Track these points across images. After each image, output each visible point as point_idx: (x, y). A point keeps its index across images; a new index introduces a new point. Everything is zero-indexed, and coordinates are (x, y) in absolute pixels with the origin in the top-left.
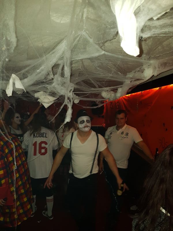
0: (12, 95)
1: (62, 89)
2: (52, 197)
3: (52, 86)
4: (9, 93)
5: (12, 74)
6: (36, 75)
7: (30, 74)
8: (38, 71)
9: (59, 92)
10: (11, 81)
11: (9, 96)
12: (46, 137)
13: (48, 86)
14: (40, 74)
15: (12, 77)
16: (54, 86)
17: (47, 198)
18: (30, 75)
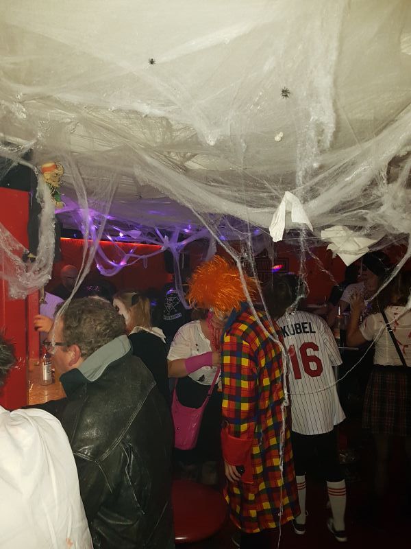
0: (283, 238)
1: (403, 218)
2: (340, 485)
3: (378, 212)
4: (277, 234)
5: (286, 192)
6: (342, 188)
7: (327, 188)
8: (348, 179)
9: (396, 226)
10: (282, 208)
11: (275, 240)
12: (311, 332)
13: (367, 213)
14: (352, 186)
15: (284, 199)
16: (384, 212)
17: (330, 484)
18: (326, 191)
